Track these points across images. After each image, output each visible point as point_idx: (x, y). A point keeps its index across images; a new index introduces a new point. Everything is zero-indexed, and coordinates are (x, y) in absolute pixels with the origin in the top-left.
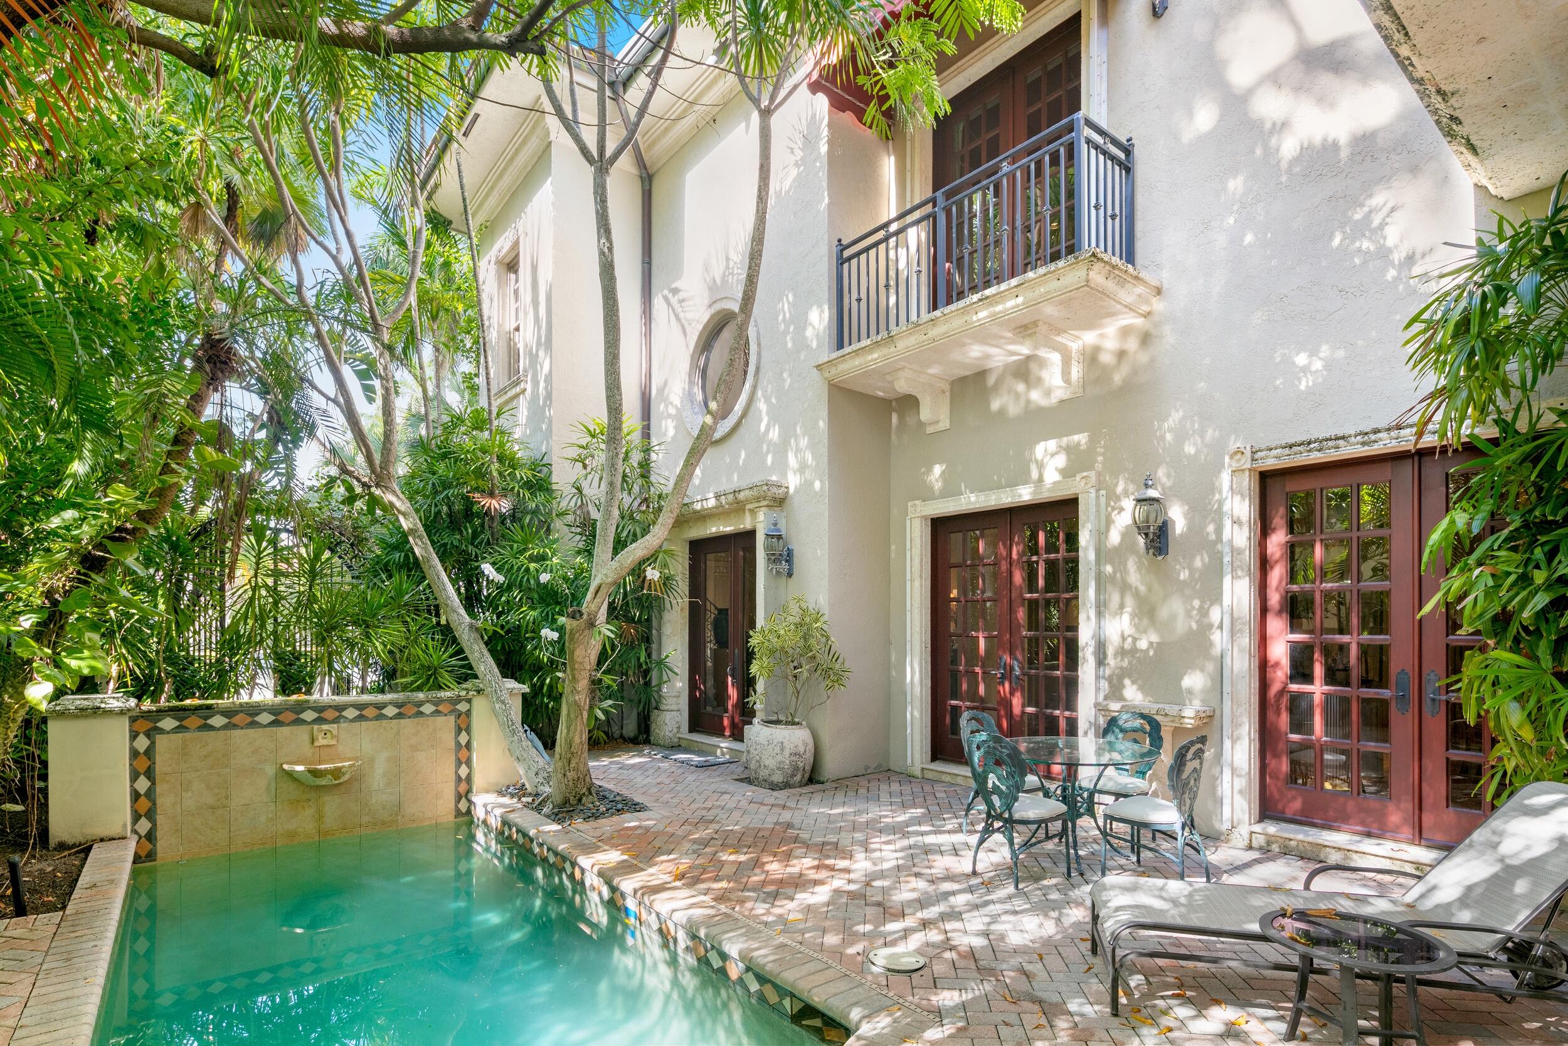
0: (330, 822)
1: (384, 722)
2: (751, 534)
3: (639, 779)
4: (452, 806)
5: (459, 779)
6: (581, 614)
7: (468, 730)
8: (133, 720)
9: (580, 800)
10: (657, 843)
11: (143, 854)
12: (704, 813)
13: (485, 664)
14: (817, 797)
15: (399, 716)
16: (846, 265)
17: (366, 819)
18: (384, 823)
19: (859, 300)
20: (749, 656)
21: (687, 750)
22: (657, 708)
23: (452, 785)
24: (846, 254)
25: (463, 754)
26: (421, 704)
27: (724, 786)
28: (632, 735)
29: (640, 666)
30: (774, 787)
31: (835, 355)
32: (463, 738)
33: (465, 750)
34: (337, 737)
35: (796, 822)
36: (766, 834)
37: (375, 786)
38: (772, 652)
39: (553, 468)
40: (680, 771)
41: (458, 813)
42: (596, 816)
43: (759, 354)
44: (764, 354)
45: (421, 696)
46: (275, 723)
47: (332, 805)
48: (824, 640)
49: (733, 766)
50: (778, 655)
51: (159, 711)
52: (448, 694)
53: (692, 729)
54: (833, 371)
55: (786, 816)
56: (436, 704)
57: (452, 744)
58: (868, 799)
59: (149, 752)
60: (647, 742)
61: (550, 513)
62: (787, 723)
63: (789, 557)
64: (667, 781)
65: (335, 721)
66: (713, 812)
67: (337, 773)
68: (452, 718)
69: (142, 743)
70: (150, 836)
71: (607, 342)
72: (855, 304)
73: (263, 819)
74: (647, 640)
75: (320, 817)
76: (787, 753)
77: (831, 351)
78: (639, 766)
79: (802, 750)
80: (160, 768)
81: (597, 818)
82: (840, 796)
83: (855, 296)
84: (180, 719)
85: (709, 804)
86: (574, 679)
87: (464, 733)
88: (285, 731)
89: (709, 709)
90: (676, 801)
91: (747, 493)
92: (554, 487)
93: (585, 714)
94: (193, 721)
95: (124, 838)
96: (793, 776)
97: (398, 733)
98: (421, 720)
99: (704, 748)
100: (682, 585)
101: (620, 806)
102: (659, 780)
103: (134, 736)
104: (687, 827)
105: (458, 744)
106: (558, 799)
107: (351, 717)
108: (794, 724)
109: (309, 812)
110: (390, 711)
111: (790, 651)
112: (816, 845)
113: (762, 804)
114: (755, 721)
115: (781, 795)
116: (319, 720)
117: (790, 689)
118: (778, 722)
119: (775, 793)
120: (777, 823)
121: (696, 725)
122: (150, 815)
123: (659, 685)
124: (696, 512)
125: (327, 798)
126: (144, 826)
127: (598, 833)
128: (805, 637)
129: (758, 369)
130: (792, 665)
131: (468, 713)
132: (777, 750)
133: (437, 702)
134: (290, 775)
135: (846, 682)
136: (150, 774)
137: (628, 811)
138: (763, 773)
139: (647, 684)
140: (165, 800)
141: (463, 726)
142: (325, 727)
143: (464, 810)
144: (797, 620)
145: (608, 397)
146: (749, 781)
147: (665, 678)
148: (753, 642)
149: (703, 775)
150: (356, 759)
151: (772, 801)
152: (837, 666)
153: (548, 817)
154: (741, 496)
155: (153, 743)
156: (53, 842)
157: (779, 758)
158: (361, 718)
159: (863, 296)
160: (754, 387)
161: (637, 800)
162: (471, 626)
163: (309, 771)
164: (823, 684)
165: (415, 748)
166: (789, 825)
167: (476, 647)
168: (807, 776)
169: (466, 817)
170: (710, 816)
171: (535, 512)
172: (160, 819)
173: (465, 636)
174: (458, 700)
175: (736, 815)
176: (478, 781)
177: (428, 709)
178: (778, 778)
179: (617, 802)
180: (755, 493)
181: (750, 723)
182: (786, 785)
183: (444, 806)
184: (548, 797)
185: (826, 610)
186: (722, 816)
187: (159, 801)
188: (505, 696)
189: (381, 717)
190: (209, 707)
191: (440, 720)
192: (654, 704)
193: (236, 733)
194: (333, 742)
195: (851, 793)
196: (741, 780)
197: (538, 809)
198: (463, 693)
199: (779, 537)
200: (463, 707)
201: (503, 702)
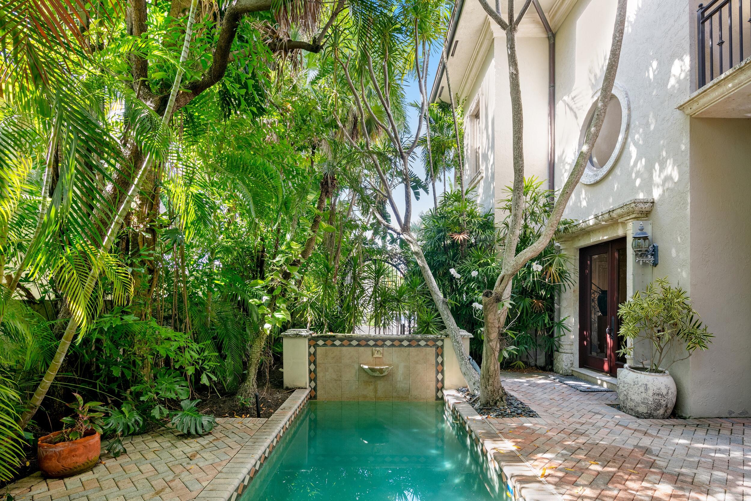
0: (380, 393)
1: (403, 348)
2: (623, 240)
3: (539, 394)
4: (434, 393)
5: (438, 381)
6: (491, 293)
7: (442, 356)
8: (309, 340)
9: (496, 403)
10: (537, 443)
11: (313, 396)
12: (578, 426)
13: (450, 322)
14: (678, 430)
15: (409, 346)
16: (707, 23)
17: (395, 394)
18: (402, 397)
19: (721, 44)
20: (620, 322)
21: (577, 379)
22: (557, 351)
23: (434, 383)
24: (707, 13)
25: (440, 368)
26: (419, 340)
27: (598, 408)
28: (543, 365)
29: (545, 325)
30: (639, 416)
31: (696, 94)
32: (440, 360)
33: (440, 366)
34: (383, 354)
35: (655, 448)
36: (626, 454)
37: (399, 379)
38: (638, 319)
39: (495, 216)
40: (569, 392)
41: (437, 398)
42: (503, 415)
43: (629, 116)
44: (634, 115)
45: (419, 336)
46: (358, 345)
47: (381, 385)
48: (686, 311)
49: (608, 394)
50: (643, 321)
51: (318, 337)
52: (432, 336)
53: (581, 366)
54: (695, 106)
55: (646, 442)
56: (426, 341)
57: (434, 362)
58: (730, 442)
59: (315, 354)
60: (552, 370)
61: (493, 240)
62: (652, 371)
63: (655, 252)
64: (557, 398)
65: (382, 346)
66: (585, 427)
67: (381, 371)
68: (434, 349)
69: (312, 350)
70: (315, 389)
71: (515, 131)
72: (716, 48)
73: (354, 388)
74: (551, 310)
75: (376, 391)
76: (650, 393)
77: (692, 91)
78: (543, 386)
79: (664, 392)
80: (318, 361)
81: (504, 416)
82: (701, 433)
83: (716, 40)
84: (325, 341)
85: (583, 420)
86: (489, 333)
87: (440, 357)
88: (362, 349)
89: (594, 354)
90: (560, 413)
91: (619, 211)
92: (496, 226)
93: (497, 354)
94: (329, 342)
95: (306, 388)
96: (656, 410)
97: (409, 354)
98: (419, 348)
99: (589, 379)
100: (574, 276)
101: (519, 411)
102: (552, 397)
103: (310, 347)
104: (562, 435)
105: (437, 362)
106: (483, 400)
107: (388, 345)
108: (657, 371)
109: (371, 388)
110: (405, 343)
111: (655, 319)
112: (671, 474)
113: (626, 427)
114: (626, 365)
115: (644, 423)
116: (376, 345)
117: (655, 346)
118: (643, 369)
119: (639, 421)
120: (636, 446)
121: (583, 364)
122: (315, 380)
123: (559, 337)
124: (582, 230)
125: (379, 382)
126: (313, 384)
127: (501, 427)
128: (668, 309)
129: (628, 125)
130: (655, 330)
131: (442, 347)
132: (642, 389)
133: (427, 340)
134: (364, 369)
135: (708, 345)
136: (315, 363)
137: (524, 416)
138: (630, 404)
139: (552, 336)
140: (320, 375)
141: (440, 353)
142: (378, 349)
143: (440, 397)
144: (661, 296)
145: (515, 164)
146: (619, 407)
147: (562, 333)
148: (621, 312)
149: (584, 397)
150: (390, 365)
151: (635, 426)
152: (699, 332)
153: (476, 410)
154: (614, 215)
155: (316, 350)
156: (285, 386)
157: (644, 395)
158: (392, 345)
159: (726, 37)
160: (626, 139)
161: (533, 408)
162: (443, 302)
163: (370, 369)
164: (685, 345)
165: (417, 363)
166: (647, 451)
167: (445, 312)
168: (670, 411)
169: (441, 401)
170: (582, 429)
171: (485, 240)
172: (318, 382)
173: (441, 307)
174: (437, 340)
175: (604, 431)
176: (447, 383)
177: (422, 343)
178: (642, 409)
179: (519, 408)
180: (625, 210)
181: (622, 367)
182: (649, 416)
183: (431, 392)
184: (479, 398)
185: (688, 289)
186: (592, 431)
187: (318, 375)
188: (459, 339)
189: (401, 346)
190: (334, 336)
191: (428, 349)
192: (555, 348)
193: (344, 348)
194: (381, 356)
195: (712, 432)
196: (612, 406)
197: (473, 404)
198: (439, 336)
199: (645, 238)
200: (439, 343)
201: (458, 342)
